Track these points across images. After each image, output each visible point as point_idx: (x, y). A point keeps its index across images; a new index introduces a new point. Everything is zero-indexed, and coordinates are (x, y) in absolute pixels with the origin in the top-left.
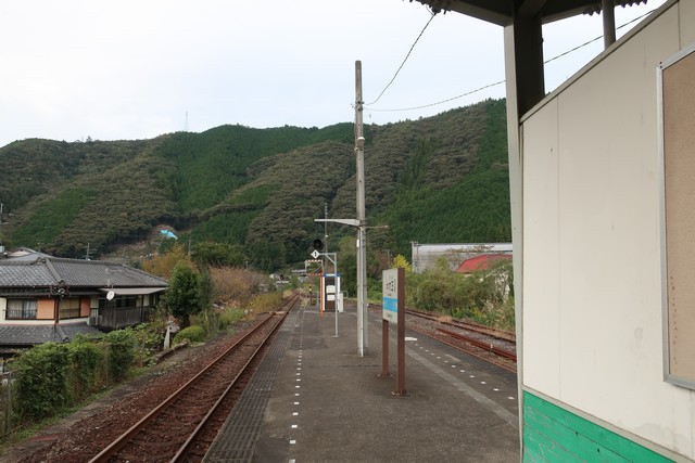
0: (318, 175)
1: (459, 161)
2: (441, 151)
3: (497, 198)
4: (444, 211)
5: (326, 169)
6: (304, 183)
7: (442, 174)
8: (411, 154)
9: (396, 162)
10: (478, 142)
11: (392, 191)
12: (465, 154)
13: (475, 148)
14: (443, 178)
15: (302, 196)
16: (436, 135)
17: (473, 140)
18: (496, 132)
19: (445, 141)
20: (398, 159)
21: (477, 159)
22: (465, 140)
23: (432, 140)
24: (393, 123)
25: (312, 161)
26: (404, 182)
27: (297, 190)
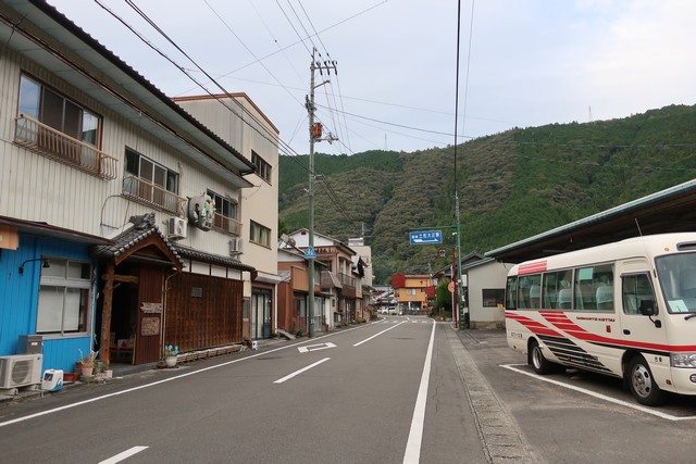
0: (356, 200)
1: (494, 187)
2: (474, 178)
3: (541, 222)
4: (490, 235)
5: (363, 195)
6: (344, 209)
7: (479, 199)
8: (444, 180)
9: (431, 188)
10: (511, 169)
11: (431, 216)
12: (500, 181)
13: (509, 174)
14: (480, 203)
15: (344, 221)
16: (467, 162)
17: (505, 167)
18: (527, 160)
19: (477, 168)
20: (433, 185)
21: (513, 185)
22: (497, 167)
23: (464, 167)
24: (422, 150)
25: (348, 187)
26: (441, 207)
27: (339, 215)
